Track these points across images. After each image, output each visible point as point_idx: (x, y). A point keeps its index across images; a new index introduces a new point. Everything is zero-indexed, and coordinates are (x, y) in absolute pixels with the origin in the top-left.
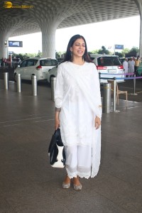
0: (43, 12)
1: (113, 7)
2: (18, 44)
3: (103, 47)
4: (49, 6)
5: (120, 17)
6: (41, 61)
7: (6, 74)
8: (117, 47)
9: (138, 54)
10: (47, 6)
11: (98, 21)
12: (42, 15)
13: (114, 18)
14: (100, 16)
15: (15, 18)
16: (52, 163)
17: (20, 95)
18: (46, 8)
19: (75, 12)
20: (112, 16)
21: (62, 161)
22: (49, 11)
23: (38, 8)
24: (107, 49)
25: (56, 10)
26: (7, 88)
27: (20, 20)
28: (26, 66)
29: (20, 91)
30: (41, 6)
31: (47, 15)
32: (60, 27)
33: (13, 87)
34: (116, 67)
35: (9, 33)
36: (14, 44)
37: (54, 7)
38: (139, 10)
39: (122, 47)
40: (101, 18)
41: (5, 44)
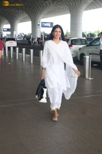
2: (49, 25)
15: (47, 2)
16: (40, 99)
21: (46, 98)
27: (52, 4)
32: (86, 9)
35: (42, 16)
36: (46, 25)
41: (39, 25)
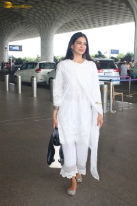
0: (42, 18)
1: (109, 14)
2: (18, 48)
3: (99, 52)
4: (48, 12)
5: (116, 23)
6: (40, 64)
7: (7, 76)
8: (113, 52)
9: (132, 59)
10: (46, 12)
11: (95, 27)
12: (41, 21)
13: (110, 24)
14: (97, 22)
15: (15, 24)
16: (50, 163)
17: (20, 96)
18: (45, 14)
19: (72, 19)
20: (108, 22)
21: (60, 162)
22: (48, 18)
23: (37, 14)
24: (103, 54)
25: (54, 16)
26: (8, 90)
28: (26, 68)
29: (20, 92)
30: (40, 12)
31: (45, 21)
32: (58, 32)
33: (13, 89)
34: (112, 70)
35: (9, 38)
36: (14, 48)
37: (53, 13)
38: (134, 17)
39: (117, 52)
40: (97, 24)
41: (6, 48)
